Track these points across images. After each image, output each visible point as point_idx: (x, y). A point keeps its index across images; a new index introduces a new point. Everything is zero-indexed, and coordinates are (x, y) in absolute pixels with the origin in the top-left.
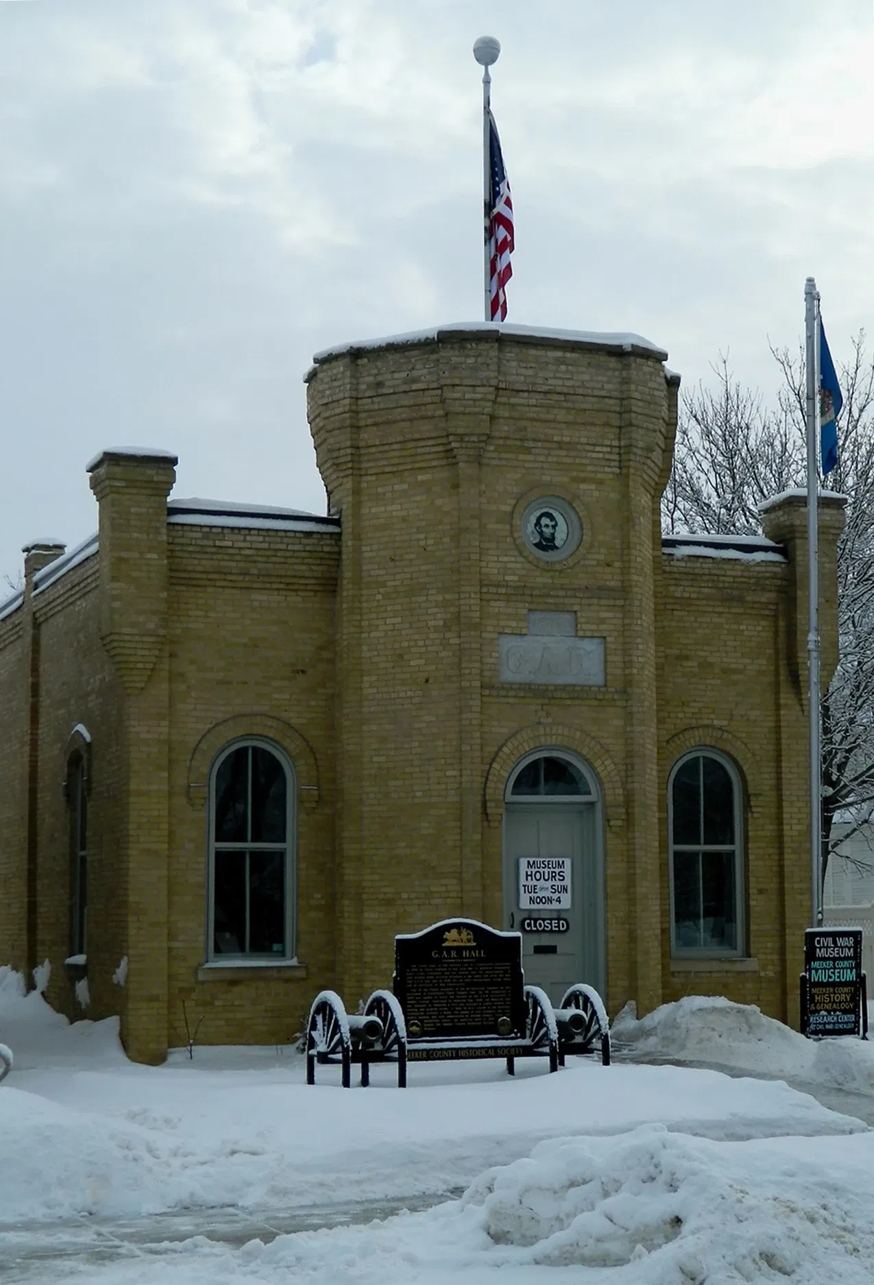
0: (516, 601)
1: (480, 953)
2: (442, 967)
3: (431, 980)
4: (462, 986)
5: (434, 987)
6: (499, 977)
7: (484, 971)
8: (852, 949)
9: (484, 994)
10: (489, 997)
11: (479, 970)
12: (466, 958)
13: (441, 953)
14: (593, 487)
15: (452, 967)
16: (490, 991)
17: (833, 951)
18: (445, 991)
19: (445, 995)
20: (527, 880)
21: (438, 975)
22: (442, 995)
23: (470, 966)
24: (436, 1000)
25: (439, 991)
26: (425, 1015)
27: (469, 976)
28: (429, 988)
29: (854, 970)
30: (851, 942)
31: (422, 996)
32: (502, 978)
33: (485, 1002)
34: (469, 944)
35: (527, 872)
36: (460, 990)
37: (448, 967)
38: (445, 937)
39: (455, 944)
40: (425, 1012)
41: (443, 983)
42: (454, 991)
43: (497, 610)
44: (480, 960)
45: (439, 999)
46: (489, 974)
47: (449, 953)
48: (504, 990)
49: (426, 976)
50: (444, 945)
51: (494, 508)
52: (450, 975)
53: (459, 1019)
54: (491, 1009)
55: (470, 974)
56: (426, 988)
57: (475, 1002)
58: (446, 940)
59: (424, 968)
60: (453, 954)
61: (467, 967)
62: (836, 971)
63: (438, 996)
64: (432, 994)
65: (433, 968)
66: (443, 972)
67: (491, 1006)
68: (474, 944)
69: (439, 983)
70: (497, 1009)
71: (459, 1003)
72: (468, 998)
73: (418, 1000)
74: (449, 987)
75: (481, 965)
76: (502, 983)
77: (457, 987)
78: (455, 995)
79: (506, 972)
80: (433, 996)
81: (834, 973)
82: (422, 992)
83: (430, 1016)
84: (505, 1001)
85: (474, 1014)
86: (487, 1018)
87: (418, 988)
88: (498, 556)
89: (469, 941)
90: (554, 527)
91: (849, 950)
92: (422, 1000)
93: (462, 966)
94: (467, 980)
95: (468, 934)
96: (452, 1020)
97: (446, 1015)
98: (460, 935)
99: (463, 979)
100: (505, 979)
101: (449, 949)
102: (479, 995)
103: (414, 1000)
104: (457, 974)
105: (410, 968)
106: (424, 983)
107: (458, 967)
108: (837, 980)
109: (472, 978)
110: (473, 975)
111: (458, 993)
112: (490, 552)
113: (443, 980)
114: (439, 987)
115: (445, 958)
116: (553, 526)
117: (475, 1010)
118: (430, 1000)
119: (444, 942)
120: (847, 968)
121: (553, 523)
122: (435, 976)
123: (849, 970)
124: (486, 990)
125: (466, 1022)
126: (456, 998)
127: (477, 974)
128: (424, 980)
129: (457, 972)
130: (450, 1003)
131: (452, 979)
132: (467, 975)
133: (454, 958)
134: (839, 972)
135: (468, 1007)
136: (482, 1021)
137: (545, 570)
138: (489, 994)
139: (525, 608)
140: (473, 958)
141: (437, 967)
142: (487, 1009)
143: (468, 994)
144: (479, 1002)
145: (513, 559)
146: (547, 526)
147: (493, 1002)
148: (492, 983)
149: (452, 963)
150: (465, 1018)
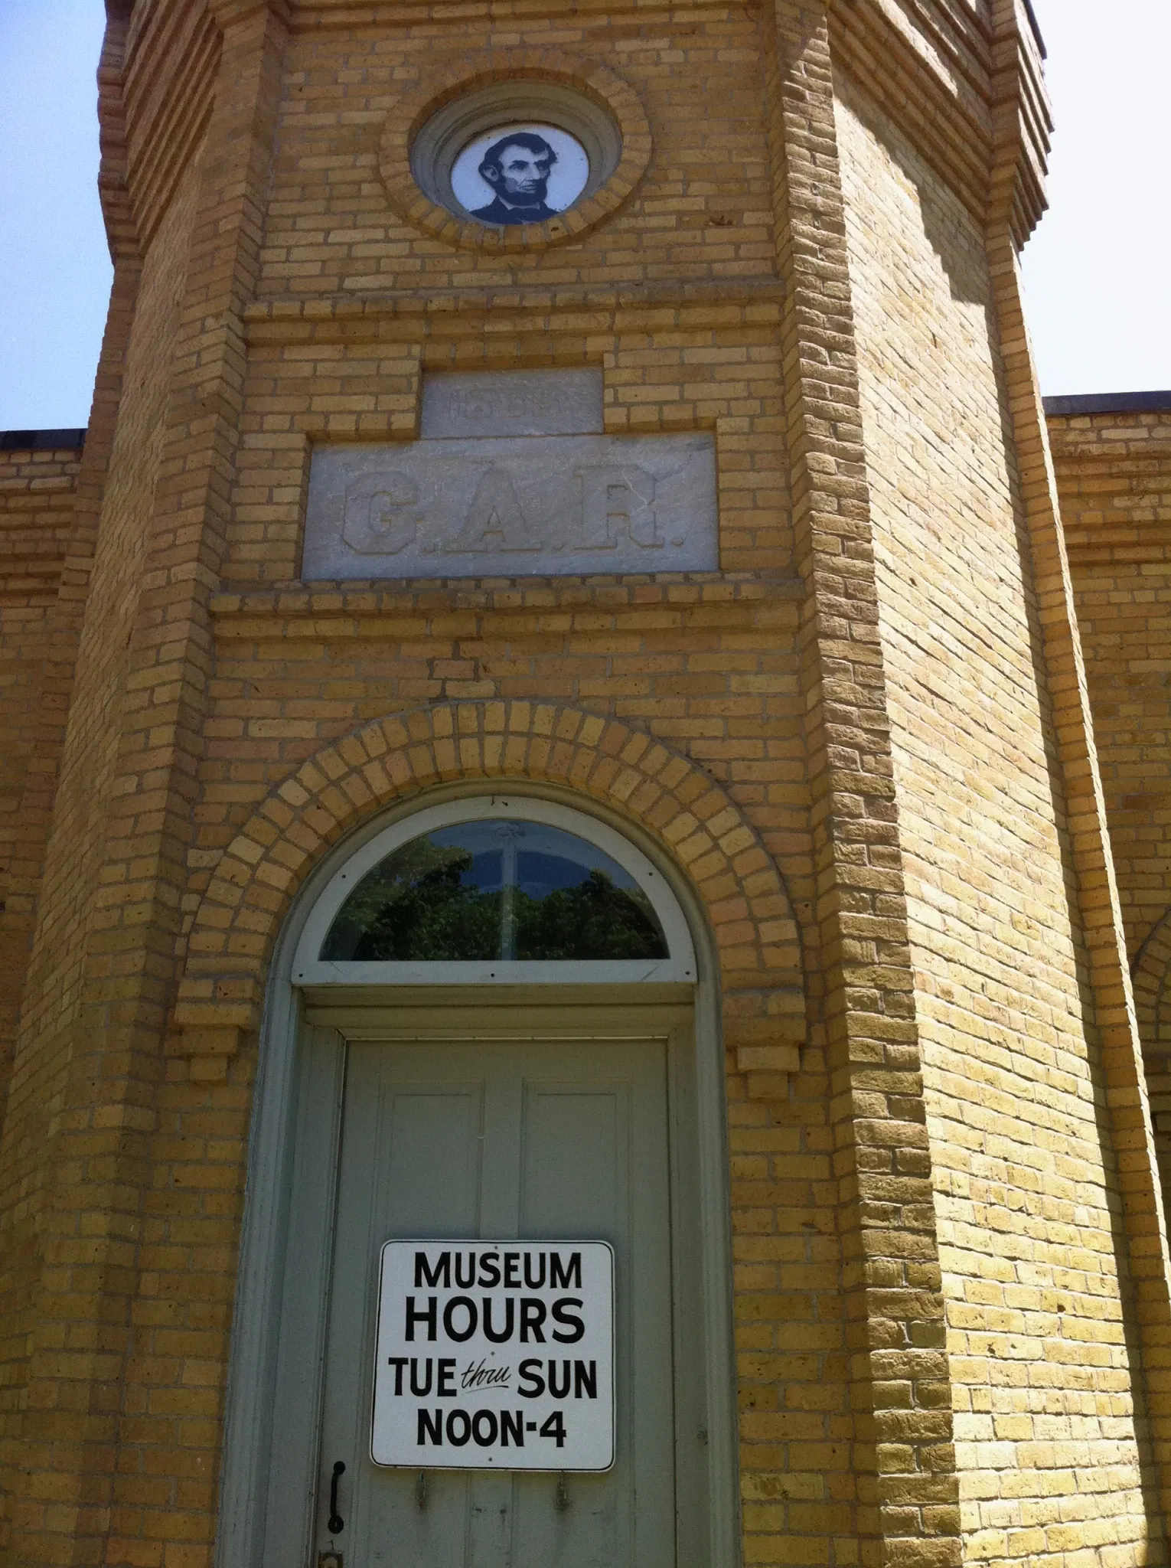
0: (376, 339)
14: (663, 43)
20: (410, 1336)
35: (410, 1302)
43: (307, 370)
51: (329, 119)
88: (328, 232)
90: (545, 166)
112: (301, 223)
116: (538, 164)
121: (543, 156)
137: (483, 251)
139: (409, 357)
145: (379, 234)
146: (521, 165)
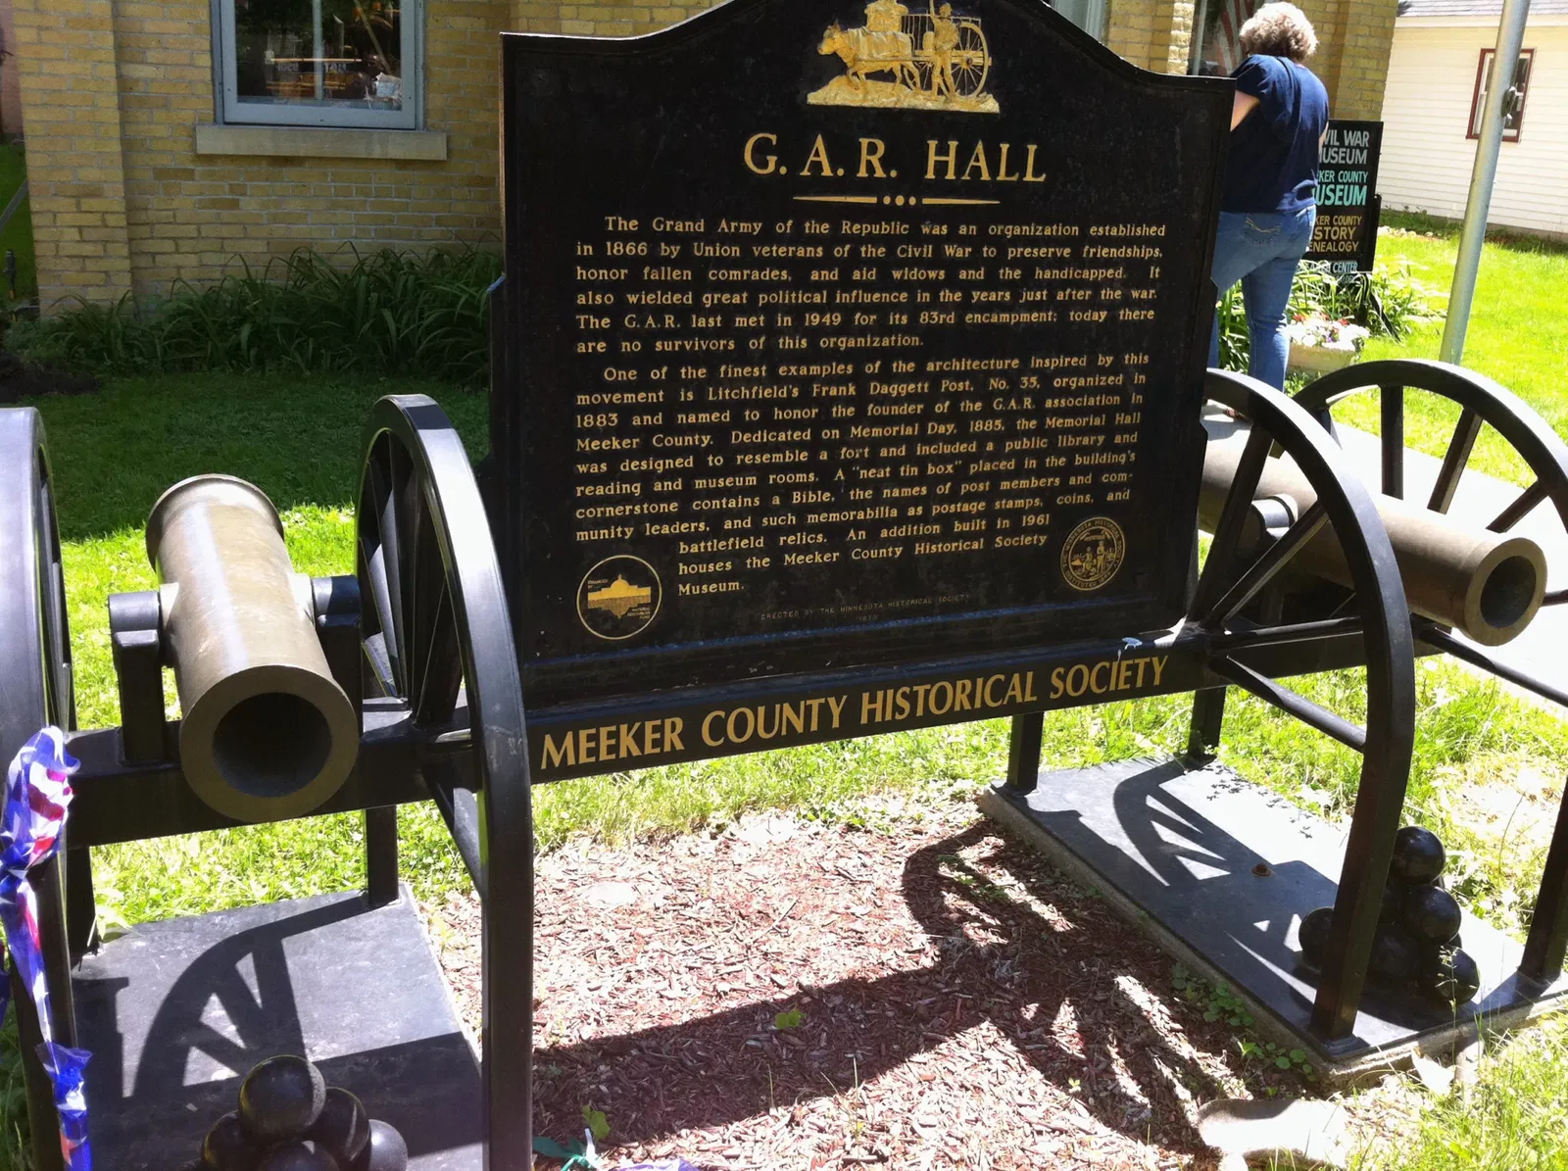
1: (1017, 163)
2: (798, 238)
3: (728, 312)
4: (905, 354)
5: (742, 357)
6: (1094, 304)
7: (1027, 265)
8: (1365, 152)
9: (1014, 391)
10: (1039, 413)
11: (1001, 261)
12: (941, 187)
13: (794, 152)
15: (857, 241)
16: (1045, 376)
17: (1337, 153)
18: (805, 383)
19: (804, 401)
21: (771, 287)
22: (787, 404)
23: (953, 238)
24: (750, 427)
25: (773, 379)
26: (684, 515)
27: (946, 296)
28: (712, 360)
29: (1365, 188)
30: (1366, 140)
31: (671, 407)
32: (1112, 307)
33: (1012, 433)
34: (962, 103)
36: (886, 376)
37: (835, 238)
38: (825, 49)
39: (884, 96)
40: (688, 495)
41: (798, 329)
42: (860, 379)
44: (1016, 203)
45: (768, 423)
46: (1053, 286)
47: (844, 153)
48: (1113, 370)
49: (699, 285)
50: (815, 98)
52: (846, 284)
53: (874, 526)
54: (1041, 472)
55: (952, 283)
56: (694, 359)
57: (963, 435)
58: (836, 66)
59: (685, 240)
60: (872, 156)
61: (938, 242)
62: (1339, 187)
63: (766, 406)
64: (725, 394)
65: (745, 241)
66: (799, 269)
67: (1039, 455)
68: (991, 105)
69: (772, 332)
70: (1065, 472)
71: (876, 444)
72: (928, 416)
73: (647, 432)
74: (834, 355)
75: (1012, 231)
76: (1115, 337)
77: (871, 354)
78: (861, 401)
79: (1136, 273)
80: (738, 407)
81: (1333, 191)
82: (673, 383)
83: (715, 519)
84: (1110, 430)
85: (953, 497)
86: (1016, 515)
87: (645, 361)
89: (965, 81)
91: (1362, 154)
92: (671, 428)
93: (916, 238)
94: (937, 318)
95: (966, 40)
96: (835, 534)
97: (803, 510)
98: (918, 44)
99: (913, 309)
100: (1127, 315)
101: (846, 124)
102: (985, 395)
103: (623, 430)
104: (885, 283)
105: (600, 238)
106: (685, 332)
107: (890, 241)
108: (1338, 203)
109: (966, 306)
110: (968, 287)
111: (877, 388)
113: (798, 311)
114: (772, 357)
115: (819, 184)
117: (961, 476)
118: (719, 432)
119: (819, 83)
120: (1354, 184)
122: (754, 288)
123: (1357, 187)
124: (1025, 369)
125: (908, 542)
126: (860, 418)
127: (992, 283)
128: (682, 313)
129: (884, 266)
130: (833, 446)
131: (848, 311)
132: (934, 287)
133: (870, 186)
134: (1342, 190)
135: (922, 462)
136: (991, 533)
138: (1046, 390)
140: (975, 188)
141: (768, 237)
142: (1019, 473)
143: (929, 399)
144: (982, 438)
147: (1053, 434)
148: (1060, 337)
149: (857, 213)
150: (902, 520)
